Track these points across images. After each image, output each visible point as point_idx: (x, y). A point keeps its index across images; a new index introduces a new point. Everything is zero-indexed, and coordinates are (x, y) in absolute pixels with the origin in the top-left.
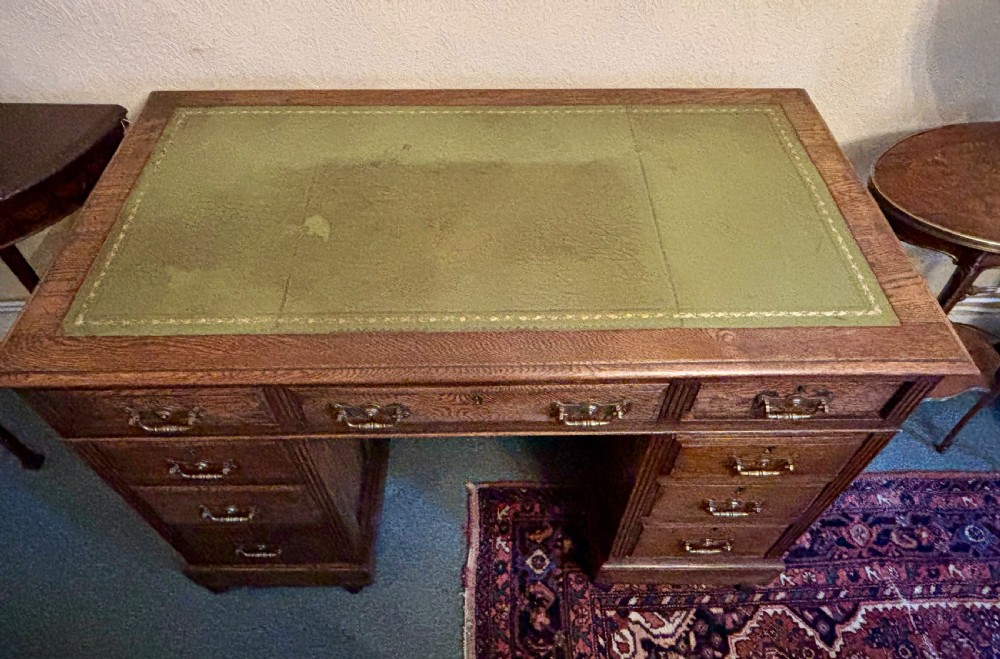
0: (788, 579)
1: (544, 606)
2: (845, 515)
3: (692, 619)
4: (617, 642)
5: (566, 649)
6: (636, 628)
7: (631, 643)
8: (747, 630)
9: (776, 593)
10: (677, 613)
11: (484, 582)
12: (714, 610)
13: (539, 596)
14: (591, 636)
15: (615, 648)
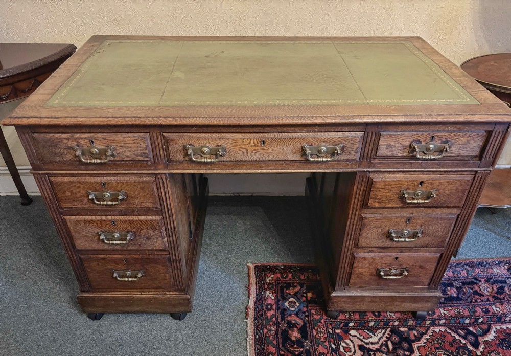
0: (446, 313)
1: (297, 328)
2: (476, 279)
3: (388, 334)
4: (343, 346)
5: (311, 350)
6: (354, 339)
7: (352, 346)
8: (423, 340)
9: (440, 320)
10: (379, 331)
11: (260, 315)
12: (402, 329)
13: (294, 322)
14: (327, 344)
15: (342, 349)
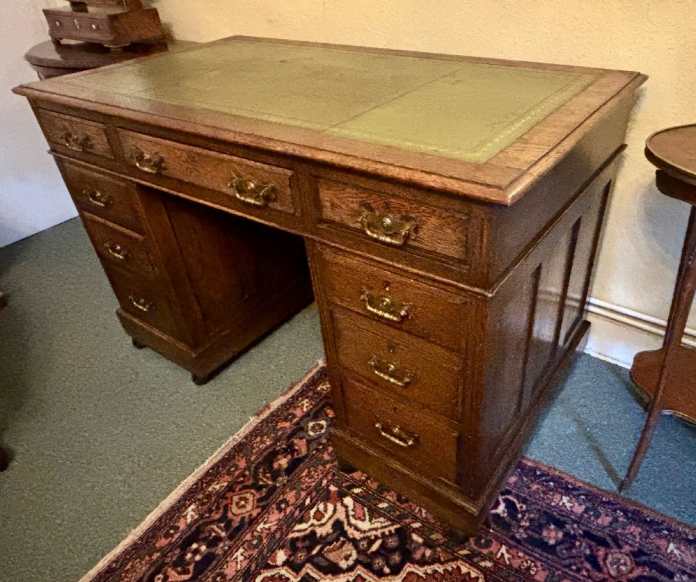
0: (506, 556)
1: (293, 456)
3: (390, 531)
4: (318, 509)
5: (278, 491)
6: (341, 509)
7: (327, 516)
8: (429, 569)
9: (483, 560)
10: (382, 519)
11: (271, 419)
12: (415, 537)
13: (296, 448)
14: (304, 494)
15: (312, 512)
